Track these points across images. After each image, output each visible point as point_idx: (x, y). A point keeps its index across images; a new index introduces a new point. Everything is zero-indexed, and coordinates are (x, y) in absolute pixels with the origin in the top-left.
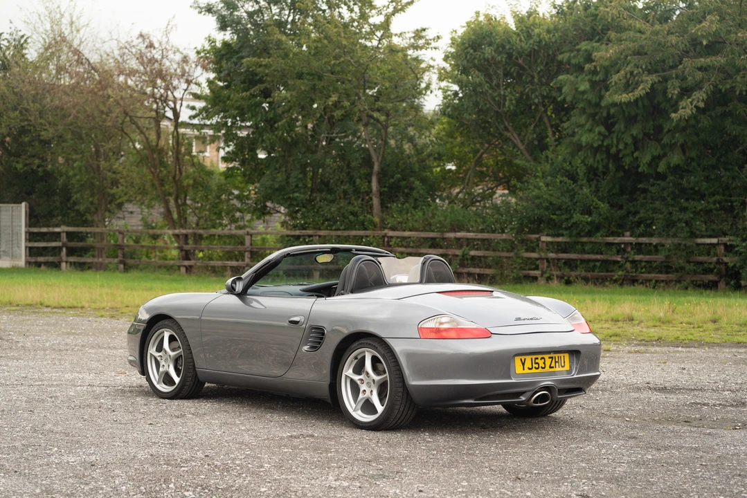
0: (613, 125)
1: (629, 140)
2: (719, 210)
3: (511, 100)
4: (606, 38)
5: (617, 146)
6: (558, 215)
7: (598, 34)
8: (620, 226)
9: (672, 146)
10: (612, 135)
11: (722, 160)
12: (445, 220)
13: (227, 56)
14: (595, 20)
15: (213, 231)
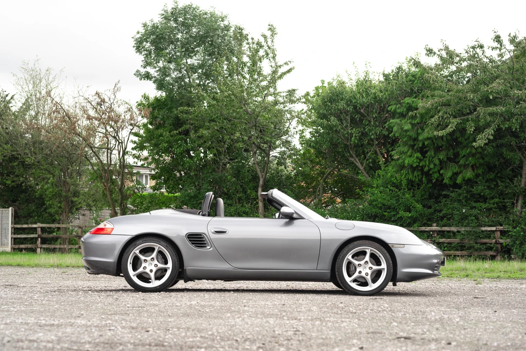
0: (426, 152)
1: (437, 162)
2: (496, 209)
3: (355, 136)
4: (421, 95)
5: (429, 167)
6: (388, 212)
7: (415, 93)
8: (429, 220)
9: (465, 166)
10: (425, 159)
11: (499, 175)
13: (159, 107)
14: (413, 83)
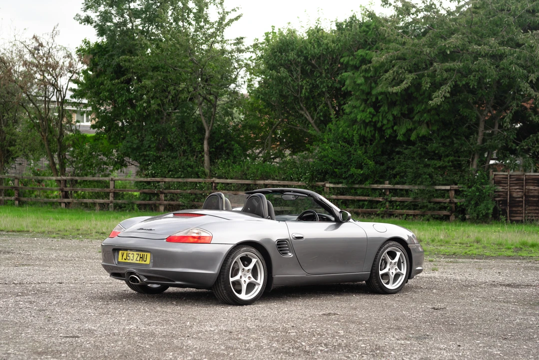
0: (380, 107)
1: (391, 118)
2: (451, 167)
3: (306, 89)
4: (375, 47)
5: (382, 122)
6: (339, 169)
7: (369, 44)
8: (381, 177)
9: (420, 123)
10: (378, 114)
11: (454, 132)
12: (257, 171)
13: (100, 54)
14: (367, 34)
15: (86, 178)
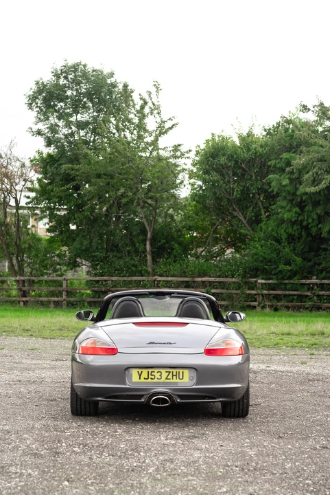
0: (305, 207)
1: (315, 217)
3: (237, 191)
4: (299, 151)
6: (269, 266)
7: (294, 148)
8: (309, 273)
10: (304, 213)
12: (195, 269)
13: (51, 163)
14: (292, 138)
15: (41, 278)
